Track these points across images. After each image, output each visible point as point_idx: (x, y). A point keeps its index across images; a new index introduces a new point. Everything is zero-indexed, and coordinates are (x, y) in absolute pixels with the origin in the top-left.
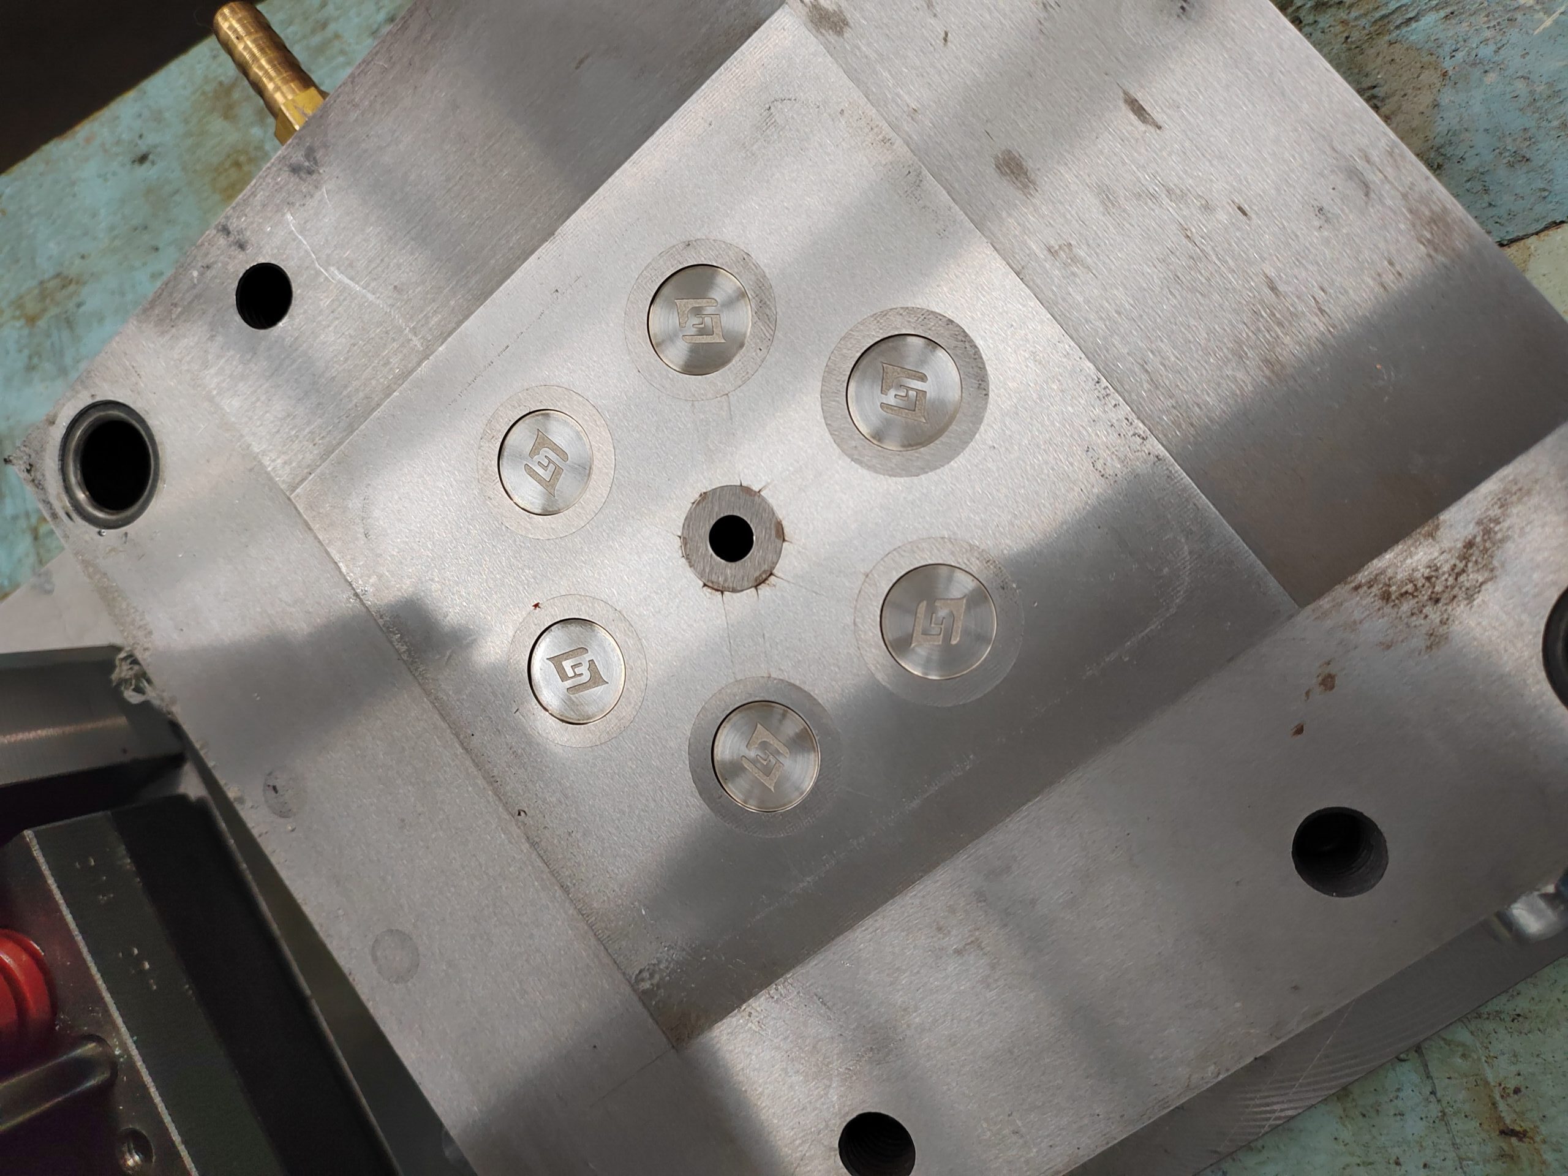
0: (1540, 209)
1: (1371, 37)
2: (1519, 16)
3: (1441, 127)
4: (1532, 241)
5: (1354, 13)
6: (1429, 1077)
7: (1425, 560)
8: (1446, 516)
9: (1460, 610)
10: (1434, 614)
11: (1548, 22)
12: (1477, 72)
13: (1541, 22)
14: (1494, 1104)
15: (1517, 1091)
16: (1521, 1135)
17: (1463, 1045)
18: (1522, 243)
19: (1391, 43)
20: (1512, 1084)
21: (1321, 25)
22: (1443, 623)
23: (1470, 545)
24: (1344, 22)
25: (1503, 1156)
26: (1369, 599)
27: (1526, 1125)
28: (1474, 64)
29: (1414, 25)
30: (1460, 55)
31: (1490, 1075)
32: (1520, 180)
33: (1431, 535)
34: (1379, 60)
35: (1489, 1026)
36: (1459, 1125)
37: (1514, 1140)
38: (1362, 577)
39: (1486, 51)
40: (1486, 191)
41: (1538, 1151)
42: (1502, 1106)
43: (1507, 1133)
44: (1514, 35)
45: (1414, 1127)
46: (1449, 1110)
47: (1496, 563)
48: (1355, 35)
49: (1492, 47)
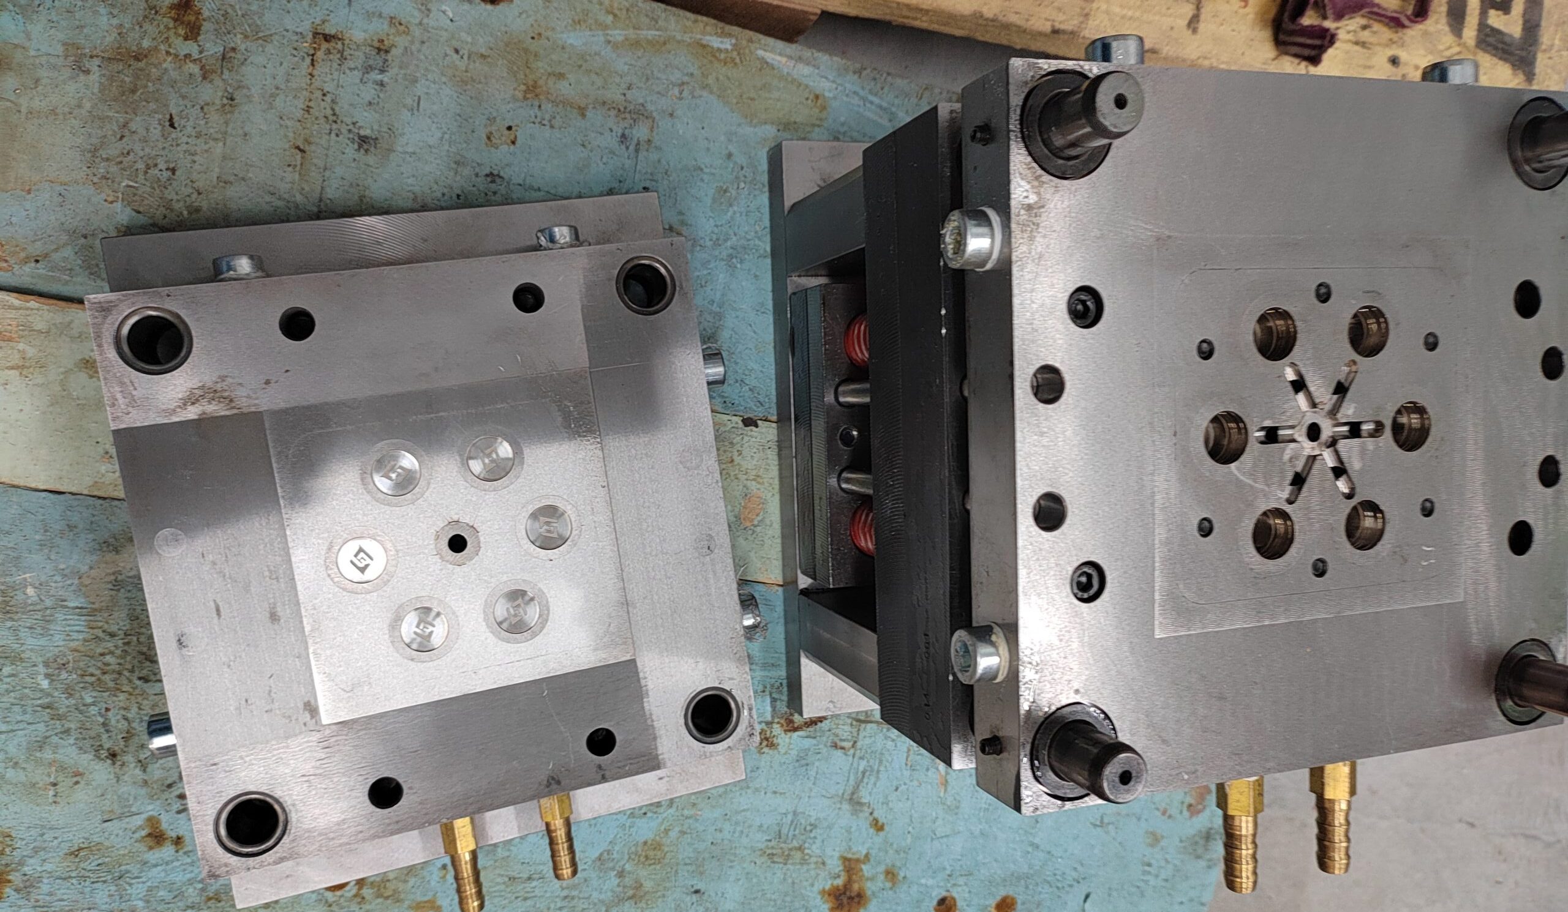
0: (75, 503)
1: (100, 610)
2: (37, 585)
3: (95, 558)
4: (86, 492)
5: (100, 624)
6: (322, 188)
7: (211, 406)
8: (196, 417)
9: (209, 384)
10: (219, 387)
11: (28, 575)
12: (66, 572)
13: (30, 577)
14: (302, 164)
15: (289, 165)
16: (298, 148)
17: (301, 193)
18: (91, 494)
19: (93, 603)
20: (290, 169)
21: (117, 627)
22: (217, 382)
23: (193, 404)
24: (107, 623)
25: (310, 143)
26: (237, 403)
27: (293, 150)
28: (66, 575)
29: (80, 605)
30: (69, 582)
31: (297, 176)
32: (75, 518)
33: (204, 413)
34: (102, 599)
35: (286, 196)
36: (321, 164)
37: (302, 147)
38: (235, 411)
39: (58, 578)
40: (92, 523)
41: (295, 138)
42: (299, 163)
43: (302, 151)
44: (43, 578)
45: (339, 171)
46: (322, 170)
47: (188, 393)
48: (106, 615)
49: (55, 578)
